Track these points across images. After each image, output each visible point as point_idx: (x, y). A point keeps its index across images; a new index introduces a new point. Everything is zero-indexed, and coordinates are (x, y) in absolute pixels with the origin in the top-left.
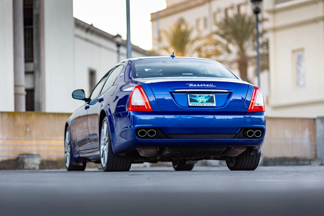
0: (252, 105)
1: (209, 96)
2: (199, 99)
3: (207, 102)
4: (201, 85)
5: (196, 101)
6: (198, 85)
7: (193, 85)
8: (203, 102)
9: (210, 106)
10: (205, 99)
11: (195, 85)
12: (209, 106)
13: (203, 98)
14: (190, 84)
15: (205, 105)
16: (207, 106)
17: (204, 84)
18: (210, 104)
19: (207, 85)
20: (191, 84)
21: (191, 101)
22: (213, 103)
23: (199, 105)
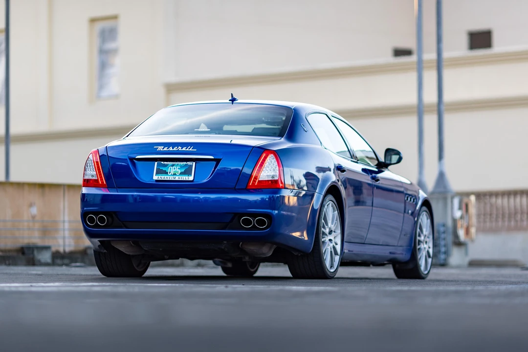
0: (255, 179)
1: (186, 165)
2: (170, 170)
4: (174, 149)
5: (166, 173)
6: (171, 149)
8: (176, 174)
9: (185, 180)
10: (179, 170)
11: (166, 149)
12: (182, 179)
13: (178, 167)
16: (181, 179)
17: (179, 147)
18: (185, 177)
19: (184, 149)
21: (157, 173)
22: (189, 176)
23: (168, 178)
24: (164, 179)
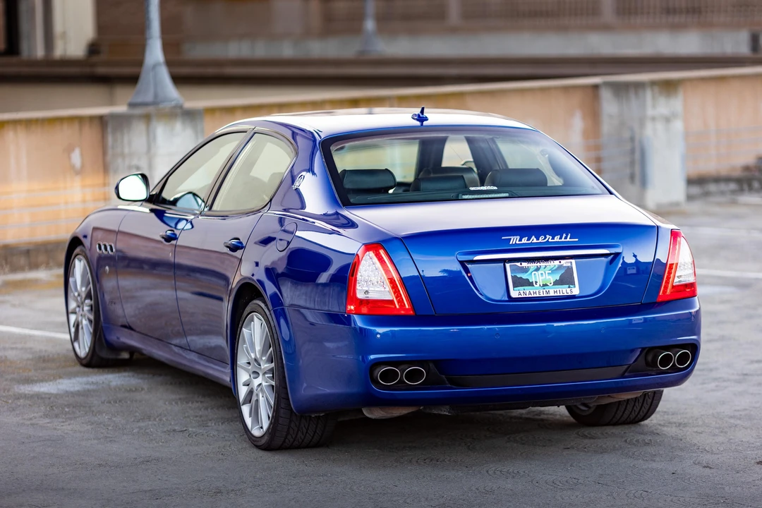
0: (667, 282)
1: (560, 267)
2: (535, 277)
3: (556, 283)
4: (540, 241)
5: (528, 283)
6: (534, 240)
7: (520, 240)
8: (546, 285)
9: (566, 294)
10: (550, 277)
11: (524, 241)
12: (561, 294)
13: (547, 272)
14: (512, 238)
15: (552, 294)
16: (558, 294)
17: (548, 236)
18: (564, 290)
19: (557, 239)
20: (515, 237)
22: (571, 286)
23: (537, 293)
24: (530, 296)
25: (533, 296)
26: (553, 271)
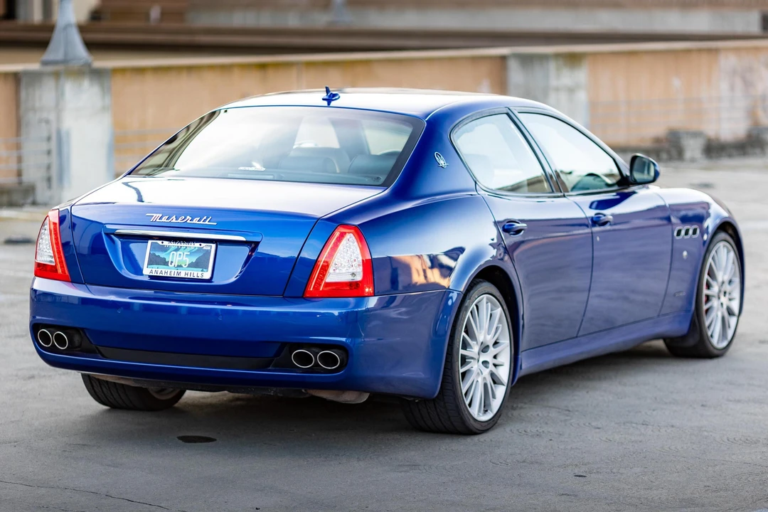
1: (200, 250)
2: (172, 257)
3: (191, 265)
4: (180, 220)
5: (165, 263)
6: (174, 219)
7: (161, 218)
8: (181, 266)
9: (196, 277)
10: (187, 259)
11: (165, 219)
12: (192, 277)
13: (185, 253)
14: (156, 215)
15: (182, 275)
16: (189, 277)
17: (188, 217)
18: (197, 273)
19: (196, 221)
20: (158, 215)
21: (150, 263)
22: (204, 270)
23: (169, 273)
24: (161, 275)
25: (163, 275)
26: (192, 253)
